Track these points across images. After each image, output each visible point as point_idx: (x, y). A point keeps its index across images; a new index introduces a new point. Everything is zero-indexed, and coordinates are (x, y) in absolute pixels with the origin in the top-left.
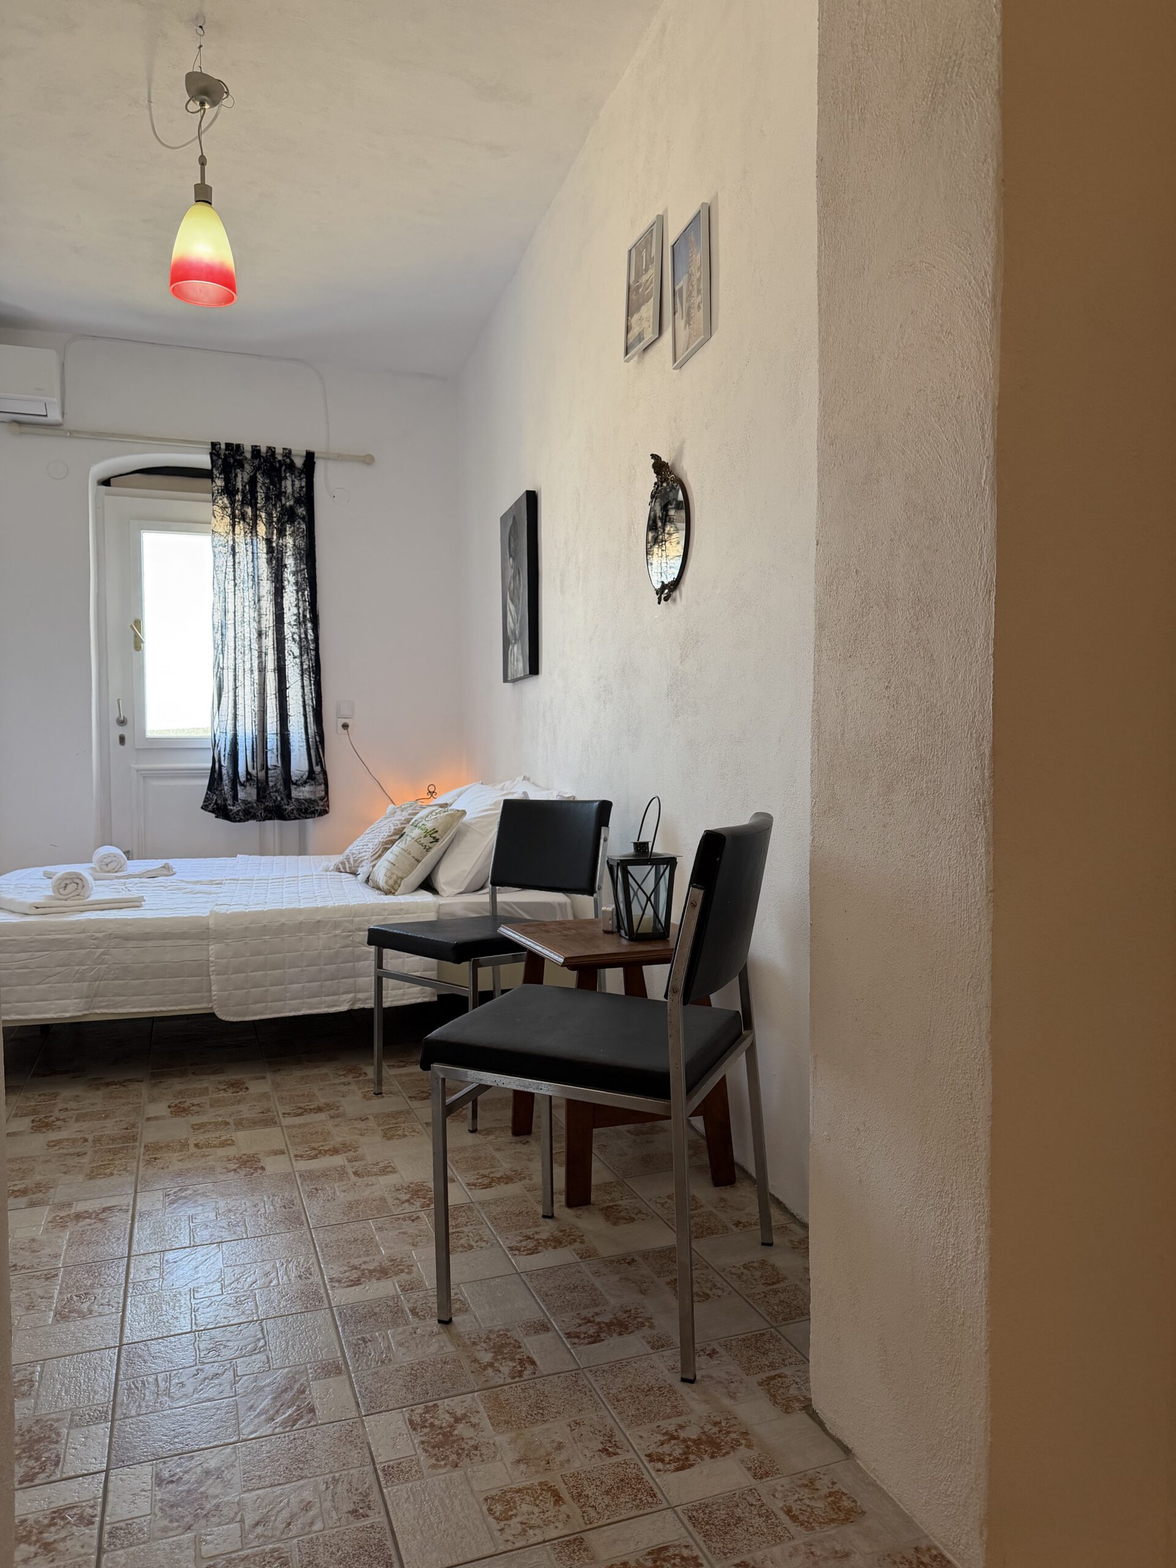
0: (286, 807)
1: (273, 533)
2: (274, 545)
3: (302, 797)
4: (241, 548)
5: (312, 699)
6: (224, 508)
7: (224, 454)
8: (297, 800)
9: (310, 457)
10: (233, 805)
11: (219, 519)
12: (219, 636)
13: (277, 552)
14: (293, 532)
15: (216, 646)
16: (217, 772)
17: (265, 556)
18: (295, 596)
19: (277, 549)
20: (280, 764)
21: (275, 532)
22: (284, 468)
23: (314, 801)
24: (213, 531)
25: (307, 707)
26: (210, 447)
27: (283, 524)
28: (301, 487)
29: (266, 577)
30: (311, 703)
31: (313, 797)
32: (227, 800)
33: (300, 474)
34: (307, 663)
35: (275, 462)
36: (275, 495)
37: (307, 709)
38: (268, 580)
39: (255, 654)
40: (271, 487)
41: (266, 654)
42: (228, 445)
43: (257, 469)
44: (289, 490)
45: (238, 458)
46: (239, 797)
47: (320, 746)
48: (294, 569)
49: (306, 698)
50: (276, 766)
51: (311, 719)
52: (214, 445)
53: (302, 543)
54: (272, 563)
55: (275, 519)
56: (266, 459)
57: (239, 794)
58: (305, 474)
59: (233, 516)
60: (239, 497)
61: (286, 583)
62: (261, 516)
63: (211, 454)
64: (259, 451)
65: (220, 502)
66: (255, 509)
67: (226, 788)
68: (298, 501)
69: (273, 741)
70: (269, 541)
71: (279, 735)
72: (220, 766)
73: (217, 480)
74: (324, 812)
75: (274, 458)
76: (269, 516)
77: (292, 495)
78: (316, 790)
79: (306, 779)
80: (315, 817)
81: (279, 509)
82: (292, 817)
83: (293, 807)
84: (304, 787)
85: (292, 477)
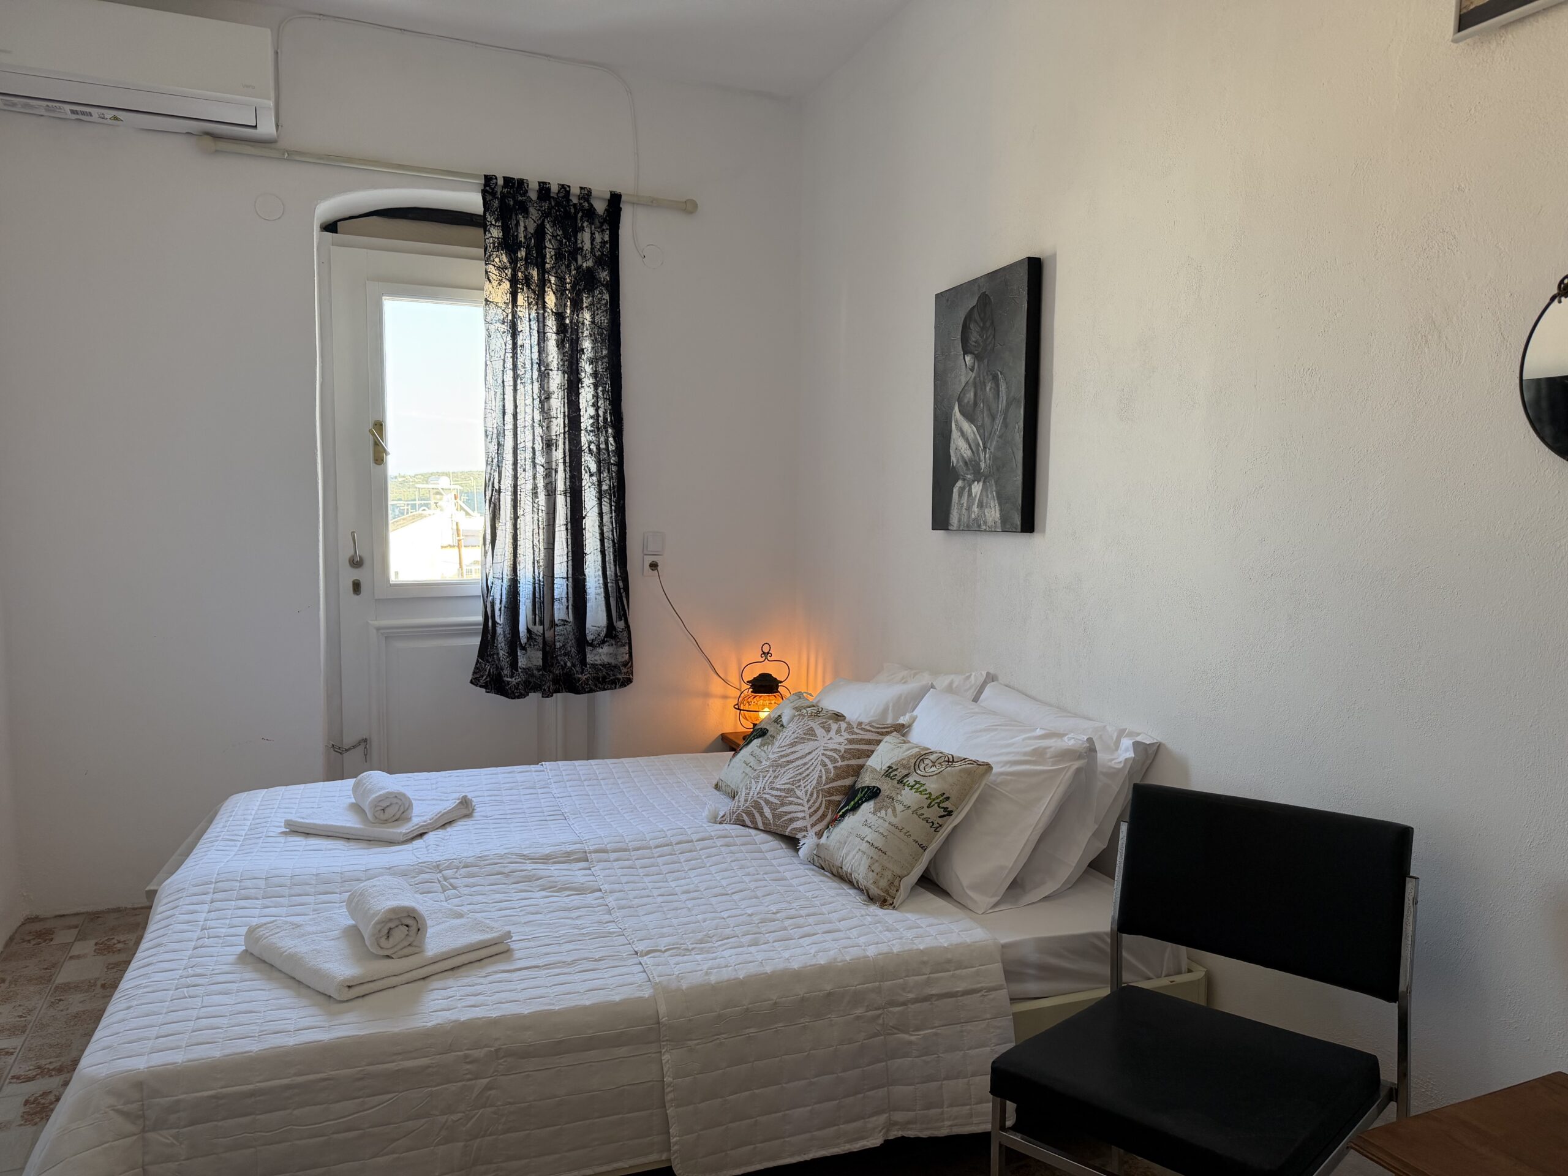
0: (580, 676)
1: (565, 305)
2: (567, 321)
3: (599, 662)
4: (523, 326)
5: (612, 531)
6: (501, 269)
7: (501, 192)
8: (594, 666)
9: (615, 200)
10: (512, 677)
11: (495, 283)
12: (493, 447)
13: (571, 332)
14: (592, 304)
15: (490, 460)
16: (491, 631)
17: (554, 336)
18: (592, 393)
19: (572, 328)
20: (571, 619)
21: (569, 303)
22: (580, 215)
23: (615, 667)
24: (486, 300)
25: (606, 540)
26: (483, 182)
27: (579, 294)
28: (603, 243)
29: (556, 366)
30: (611, 536)
31: (613, 662)
32: (502, 670)
33: (602, 224)
34: (608, 482)
35: (569, 206)
36: (569, 253)
37: (606, 545)
38: (558, 369)
39: (541, 470)
40: (564, 241)
41: (556, 472)
42: (508, 181)
43: (545, 215)
44: (587, 246)
45: (520, 198)
46: (520, 664)
47: (624, 594)
48: (591, 355)
49: (605, 529)
50: (566, 621)
51: (610, 557)
52: (488, 179)
53: (603, 319)
54: (564, 346)
55: (568, 286)
56: (558, 204)
57: (519, 661)
58: (609, 225)
59: (514, 281)
60: (522, 253)
61: (583, 374)
62: (550, 281)
63: (484, 193)
64: (549, 189)
65: (497, 260)
66: (543, 272)
67: (501, 653)
68: (599, 261)
69: (561, 588)
70: (560, 316)
71: (570, 580)
72: (494, 623)
73: (492, 229)
74: (628, 681)
75: (569, 200)
76: (561, 281)
77: (591, 253)
78: (615, 652)
79: (605, 637)
80: (615, 688)
81: (574, 272)
82: (587, 690)
83: (588, 675)
84: (602, 648)
85: (591, 228)
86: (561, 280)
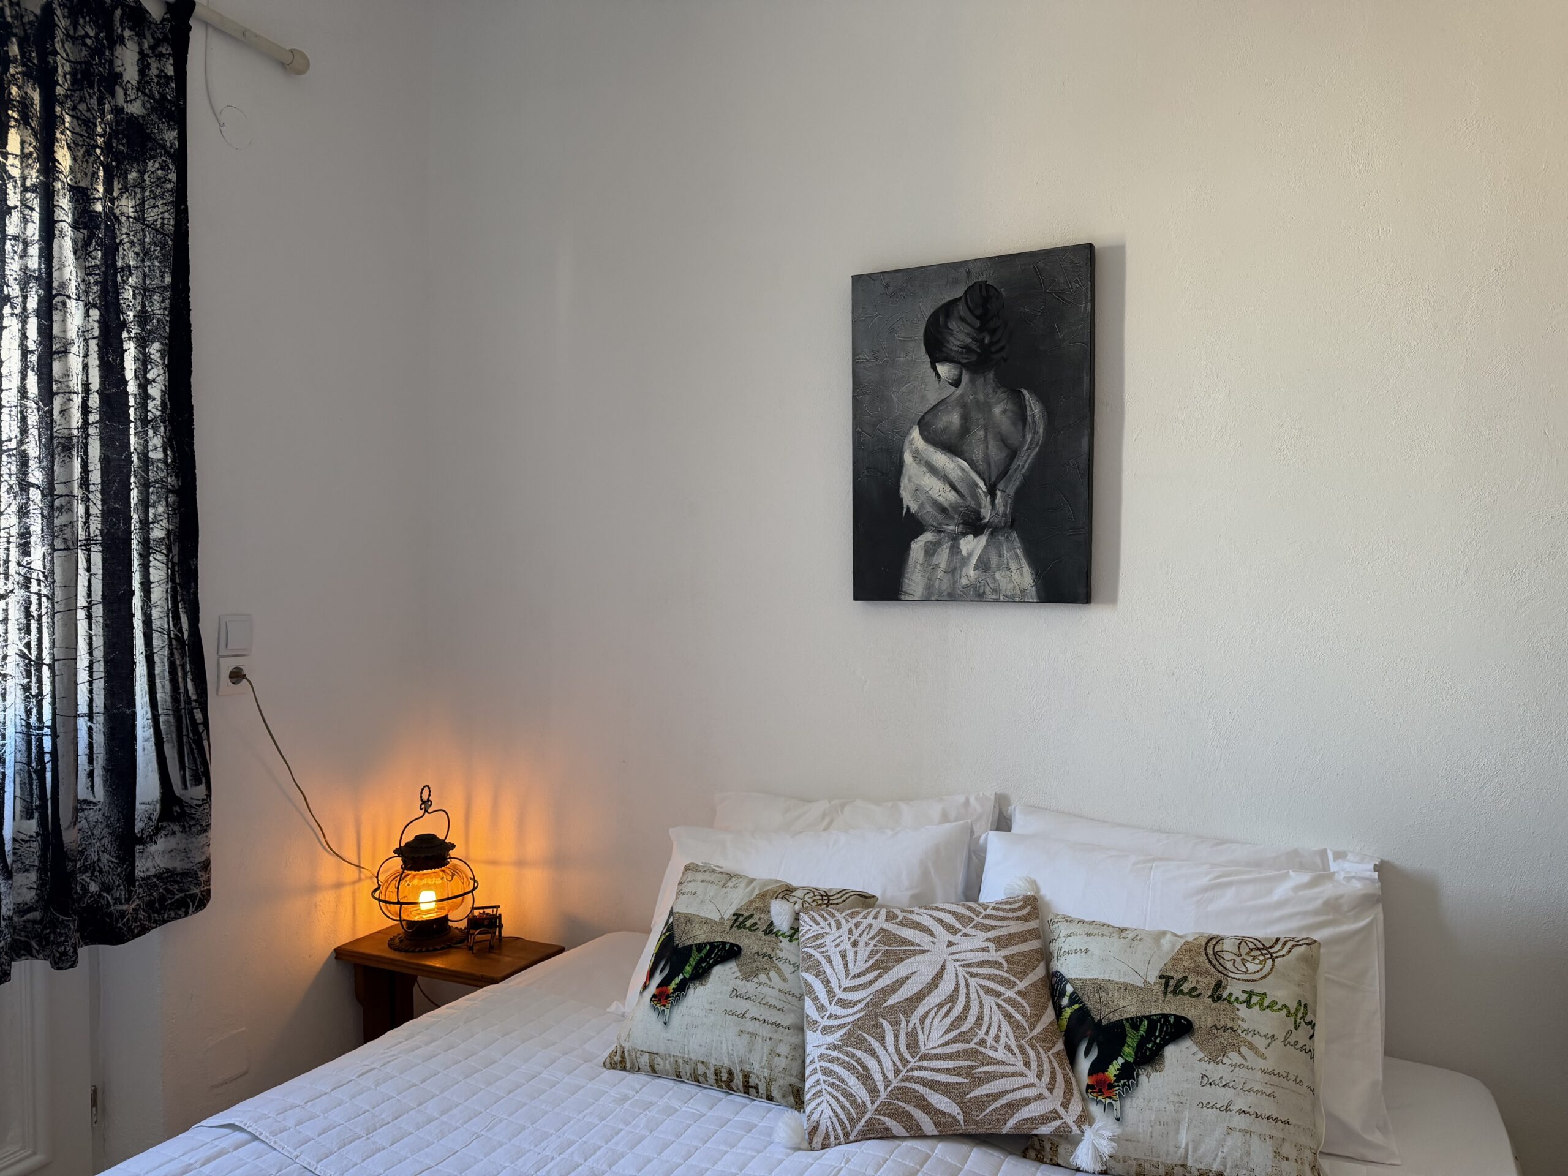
0: (125, 907)
1: (94, 176)
2: (97, 208)
3: (154, 871)
8: (146, 881)
13: (102, 231)
17: (70, 232)
19: (104, 222)
20: (100, 796)
21: (101, 174)
23: (186, 874)
25: (155, 635)
27: (121, 160)
28: (162, 76)
29: (76, 291)
30: (167, 627)
31: (178, 865)
33: (157, 42)
36: (99, 77)
37: (155, 643)
38: (81, 298)
44: (131, 73)
48: (135, 281)
49: (155, 614)
50: (86, 802)
54: (89, 255)
55: (100, 141)
61: (130, 314)
62: (62, 122)
66: (50, 99)
70: (81, 195)
71: (100, 719)
76: (88, 127)
77: (138, 90)
78: (181, 846)
79: (159, 820)
80: (186, 914)
81: (109, 117)
82: (136, 931)
83: (137, 902)
84: (156, 843)
85: (140, 45)
86: (88, 124)
